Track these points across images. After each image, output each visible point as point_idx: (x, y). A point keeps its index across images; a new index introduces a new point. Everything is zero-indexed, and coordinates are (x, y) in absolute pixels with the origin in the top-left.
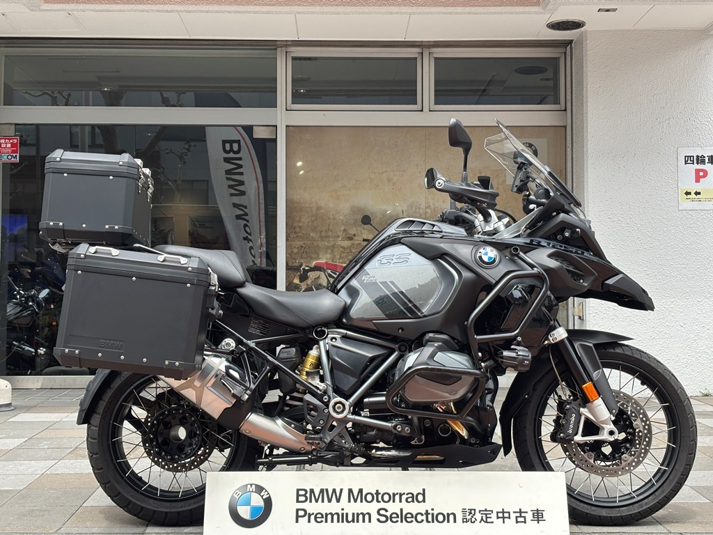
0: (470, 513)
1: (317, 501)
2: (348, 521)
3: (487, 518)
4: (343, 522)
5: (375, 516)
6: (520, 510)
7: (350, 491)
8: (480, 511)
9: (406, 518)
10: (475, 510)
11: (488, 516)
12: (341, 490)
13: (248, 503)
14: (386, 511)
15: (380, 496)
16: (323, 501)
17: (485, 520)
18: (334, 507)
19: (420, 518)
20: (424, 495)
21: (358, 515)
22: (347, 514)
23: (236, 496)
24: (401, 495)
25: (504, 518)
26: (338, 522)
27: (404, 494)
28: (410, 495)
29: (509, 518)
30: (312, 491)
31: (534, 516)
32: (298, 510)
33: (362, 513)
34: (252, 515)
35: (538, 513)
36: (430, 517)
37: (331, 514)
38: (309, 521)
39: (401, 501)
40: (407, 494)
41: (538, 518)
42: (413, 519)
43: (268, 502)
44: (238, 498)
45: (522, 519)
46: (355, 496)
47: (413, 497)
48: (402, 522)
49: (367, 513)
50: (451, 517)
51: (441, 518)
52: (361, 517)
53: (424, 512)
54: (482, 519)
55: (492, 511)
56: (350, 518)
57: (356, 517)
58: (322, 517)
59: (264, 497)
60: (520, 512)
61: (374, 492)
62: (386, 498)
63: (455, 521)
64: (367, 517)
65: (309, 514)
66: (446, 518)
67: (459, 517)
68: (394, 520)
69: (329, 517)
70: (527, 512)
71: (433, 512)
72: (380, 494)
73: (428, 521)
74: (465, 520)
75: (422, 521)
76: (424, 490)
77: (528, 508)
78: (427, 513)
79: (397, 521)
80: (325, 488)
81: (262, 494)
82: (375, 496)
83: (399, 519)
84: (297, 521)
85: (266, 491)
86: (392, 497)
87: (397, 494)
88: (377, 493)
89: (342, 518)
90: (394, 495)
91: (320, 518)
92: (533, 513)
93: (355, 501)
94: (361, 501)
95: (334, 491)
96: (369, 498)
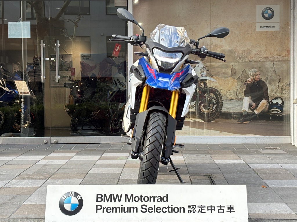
0: (193, 207)
1: (108, 201)
2: (125, 212)
3: (202, 210)
4: (122, 212)
5: (140, 209)
6: (221, 205)
7: (126, 195)
8: (198, 206)
9: (157, 210)
10: (195, 206)
11: (203, 209)
12: (121, 195)
13: (70, 202)
14: (146, 206)
15: (143, 198)
16: (111, 201)
17: (201, 211)
18: (117, 204)
19: (164, 210)
20: (167, 197)
21: (130, 208)
22: (124, 208)
23: (63, 198)
24: (154, 198)
25: (211, 210)
26: (119, 212)
27: (156, 197)
28: (159, 198)
29: (214, 210)
30: (105, 195)
31: (228, 209)
32: (97, 206)
33: (133, 208)
34: (72, 209)
35: (230, 207)
36: (170, 209)
37: (115, 208)
38: (103, 212)
39: (154, 201)
40: (158, 197)
41: (231, 210)
42: (161, 211)
43: (81, 202)
44: (64, 199)
45: (222, 211)
46: (129, 199)
47: (161, 199)
48: (155, 212)
49: (135, 208)
50: (182, 210)
51: (176, 210)
52: (132, 209)
53: (167, 207)
54: (199, 211)
55: (205, 206)
56: (126, 210)
57: (129, 210)
58: (111, 209)
59: (79, 199)
60: (221, 207)
61: (139, 196)
62: (146, 199)
63: (184, 212)
64: (135, 209)
65: (103, 208)
66: (179, 210)
67: (187, 209)
68: (150, 211)
69: (115, 209)
70: (224, 207)
71: (172, 207)
72: (143, 197)
73: (169, 212)
74: (190, 211)
75: (166, 211)
76: (167, 195)
77: (225, 204)
78: (169, 207)
79: (152, 212)
80: (112, 194)
81: (77, 197)
82: (140, 198)
83: (153, 211)
84: (97, 212)
85: (80, 195)
86: (149, 199)
87: (152, 197)
88: (141, 196)
89: (122, 210)
90: (151, 197)
91: (110, 210)
92: (228, 208)
93: (129, 201)
94: (132, 201)
95: (117, 195)
96: (137, 199)
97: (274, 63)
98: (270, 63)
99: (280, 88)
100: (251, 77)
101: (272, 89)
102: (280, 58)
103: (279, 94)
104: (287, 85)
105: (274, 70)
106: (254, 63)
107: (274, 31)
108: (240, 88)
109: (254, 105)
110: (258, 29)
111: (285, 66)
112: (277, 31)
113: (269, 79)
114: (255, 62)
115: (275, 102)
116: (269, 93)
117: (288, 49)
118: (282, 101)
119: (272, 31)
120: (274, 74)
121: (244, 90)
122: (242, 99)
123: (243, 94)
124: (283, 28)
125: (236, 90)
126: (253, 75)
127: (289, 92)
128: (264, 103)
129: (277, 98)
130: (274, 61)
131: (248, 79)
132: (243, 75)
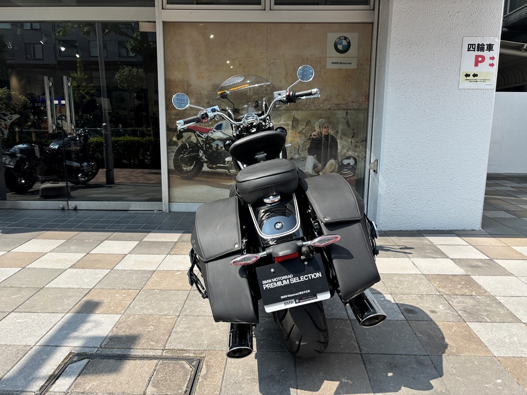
97: (347, 112)
98: (342, 111)
99: (354, 145)
100: (318, 130)
101: (343, 146)
102: (355, 105)
103: (350, 153)
104: (362, 141)
105: (348, 122)
106: (322, 112)
107: (350, 70)
108: (302, 145)
109: (320, 165)
110: (329, 66)
111: (361, 116)
112: (353, 69)
113: (340, 132)
114: (323, 110)
115: (346, 162)
116: (338, 151)
117: (366, 94)
118: (354, 162)
119: (347, 69)
120: (346, 127)
121: (308, 146)
122: (305, 159)
123: (307, 151)
124: (361, 65)
125: (298, 147)
126: (320, 128)
127: (364, 150)
128: (332, 164)
129: (348, 158)
130: (347, 109)
131: (314, 133)
132: (307, 127)
